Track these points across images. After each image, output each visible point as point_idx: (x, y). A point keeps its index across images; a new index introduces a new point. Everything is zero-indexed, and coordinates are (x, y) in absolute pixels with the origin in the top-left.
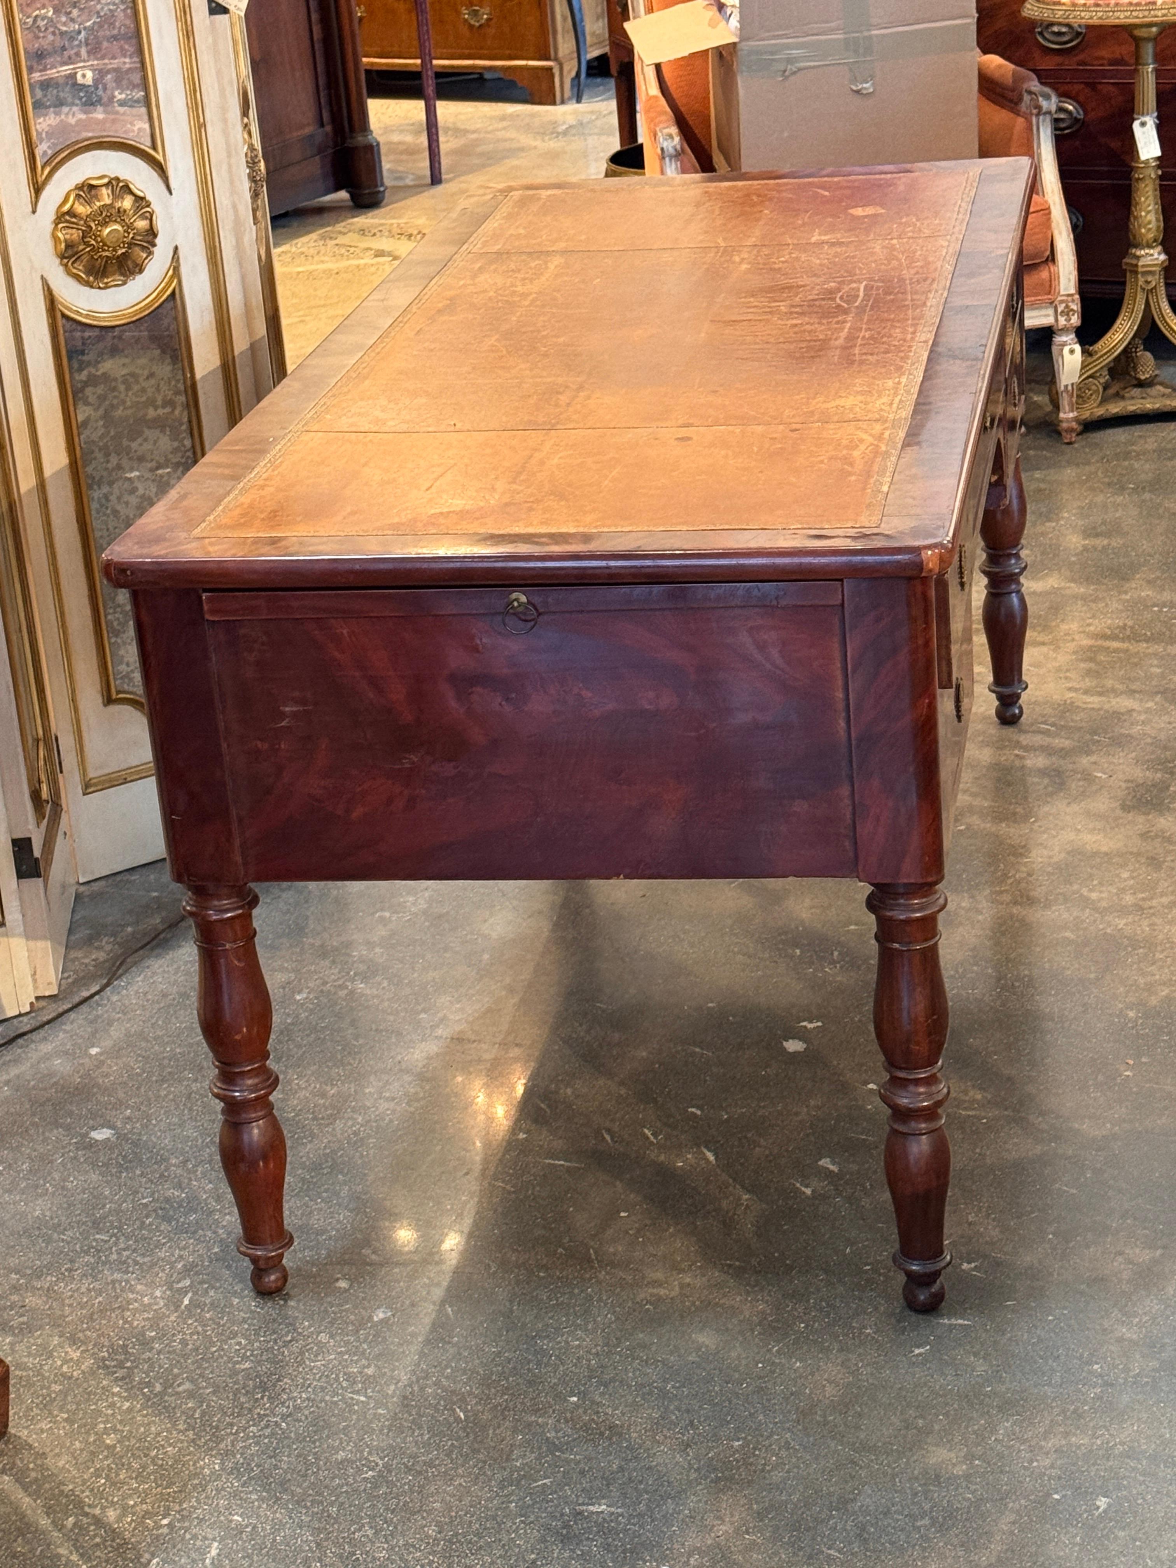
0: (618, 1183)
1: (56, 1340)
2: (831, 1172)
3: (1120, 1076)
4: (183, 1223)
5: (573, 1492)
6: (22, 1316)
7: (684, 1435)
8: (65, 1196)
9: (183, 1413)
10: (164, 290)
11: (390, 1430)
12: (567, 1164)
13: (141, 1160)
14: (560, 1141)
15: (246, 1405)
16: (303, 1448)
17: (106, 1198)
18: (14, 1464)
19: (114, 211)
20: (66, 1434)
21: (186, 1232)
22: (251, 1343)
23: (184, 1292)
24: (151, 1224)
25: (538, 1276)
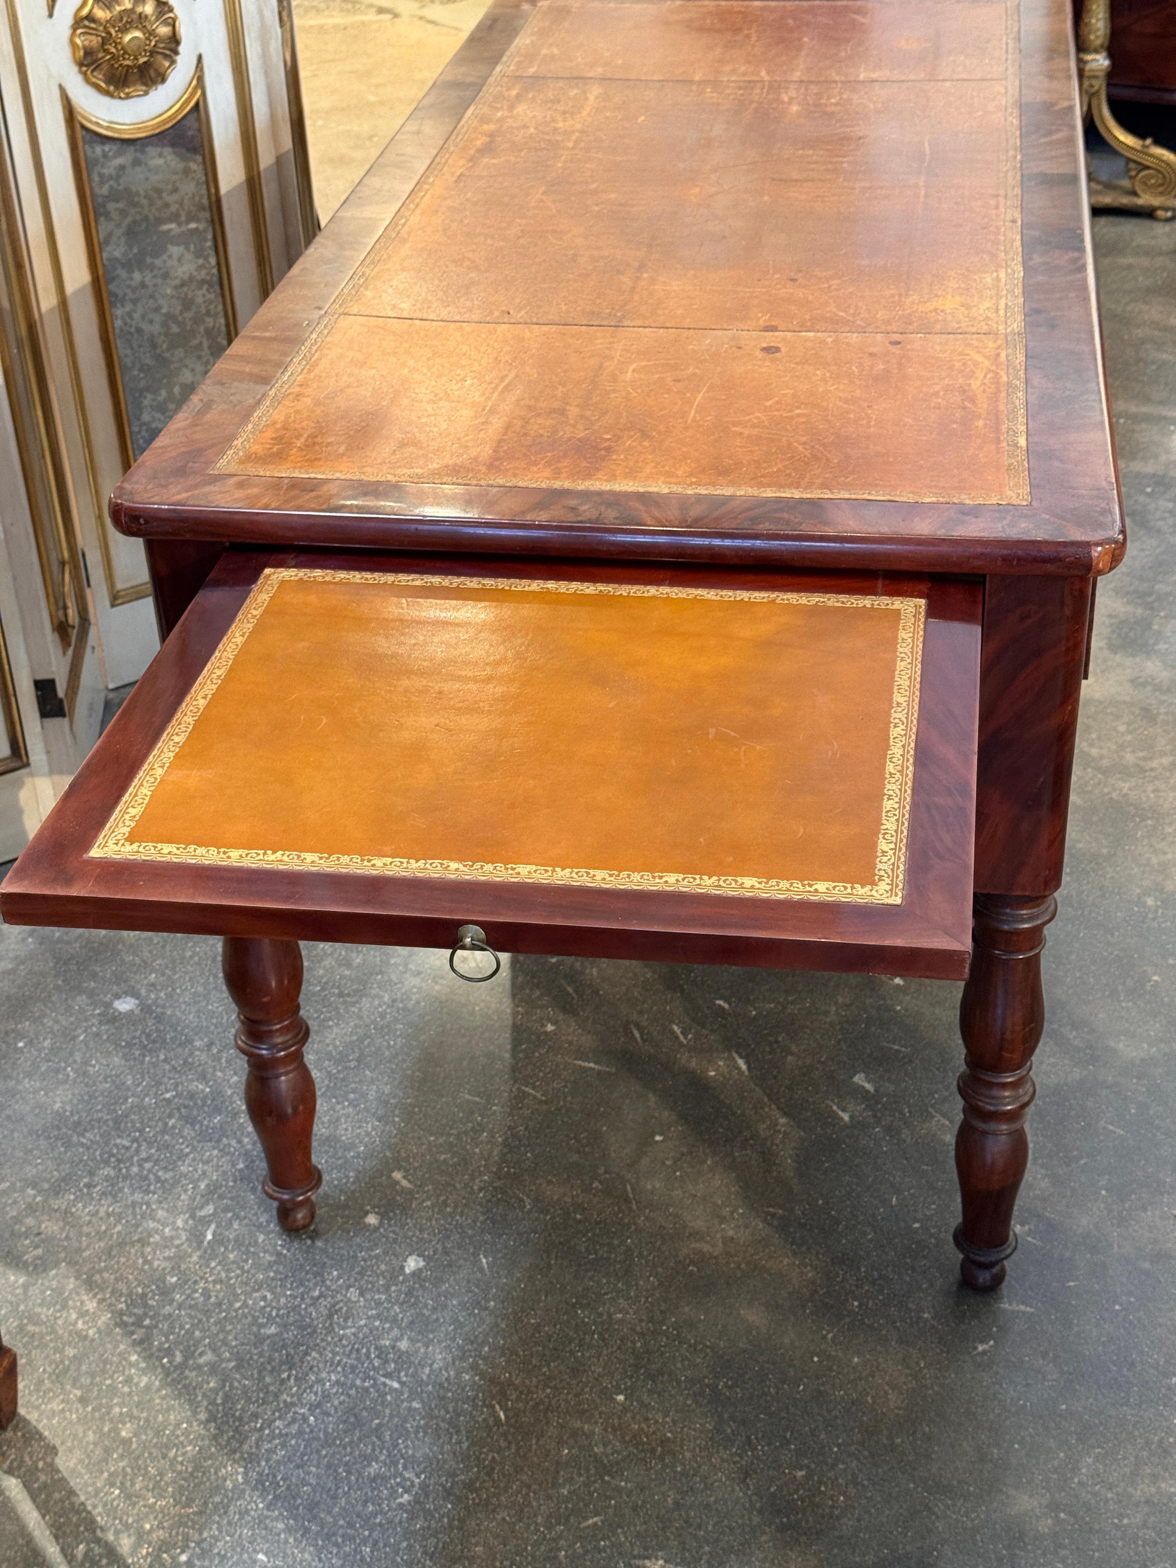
0: (651, 1095)
1: (71, 1284)
2: (868, 1092)
3: (1149, 981)
4: (207, 1126)
5: (626, 1538)
6: (37, 1247)
7: (741, 1458)
8: (87, 1085)
9: (204, 1395)
10: (188, 101)
11: (425, 1433)
12: (597, 1067)
13: (164, 1041)
14: (589, 1037)
15: (271, 1388)
16: (333, 1455)
17: (128, 1089)
18: (22, 1461)
19: (135, 17)
20: (79, 1419)
21: (210, 1140)
22: (276, 1297)
23: (205, 1222)
24: (174, 1127)
25: (575, 1219)
